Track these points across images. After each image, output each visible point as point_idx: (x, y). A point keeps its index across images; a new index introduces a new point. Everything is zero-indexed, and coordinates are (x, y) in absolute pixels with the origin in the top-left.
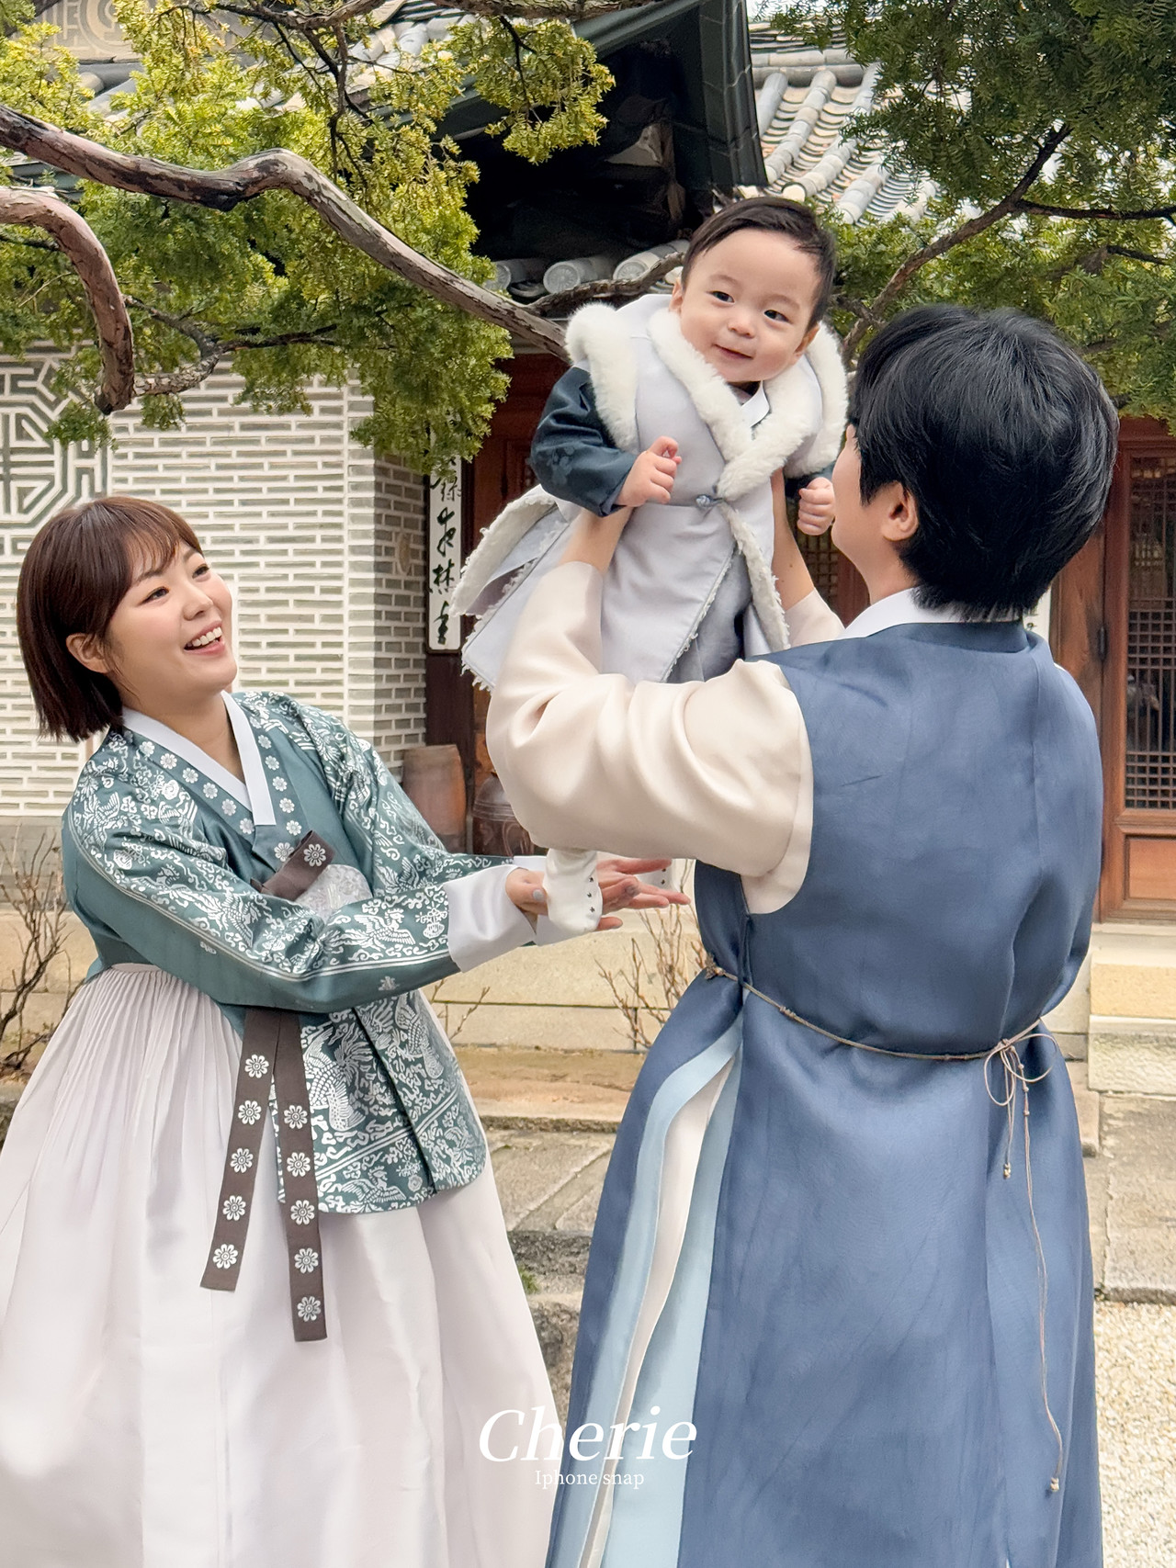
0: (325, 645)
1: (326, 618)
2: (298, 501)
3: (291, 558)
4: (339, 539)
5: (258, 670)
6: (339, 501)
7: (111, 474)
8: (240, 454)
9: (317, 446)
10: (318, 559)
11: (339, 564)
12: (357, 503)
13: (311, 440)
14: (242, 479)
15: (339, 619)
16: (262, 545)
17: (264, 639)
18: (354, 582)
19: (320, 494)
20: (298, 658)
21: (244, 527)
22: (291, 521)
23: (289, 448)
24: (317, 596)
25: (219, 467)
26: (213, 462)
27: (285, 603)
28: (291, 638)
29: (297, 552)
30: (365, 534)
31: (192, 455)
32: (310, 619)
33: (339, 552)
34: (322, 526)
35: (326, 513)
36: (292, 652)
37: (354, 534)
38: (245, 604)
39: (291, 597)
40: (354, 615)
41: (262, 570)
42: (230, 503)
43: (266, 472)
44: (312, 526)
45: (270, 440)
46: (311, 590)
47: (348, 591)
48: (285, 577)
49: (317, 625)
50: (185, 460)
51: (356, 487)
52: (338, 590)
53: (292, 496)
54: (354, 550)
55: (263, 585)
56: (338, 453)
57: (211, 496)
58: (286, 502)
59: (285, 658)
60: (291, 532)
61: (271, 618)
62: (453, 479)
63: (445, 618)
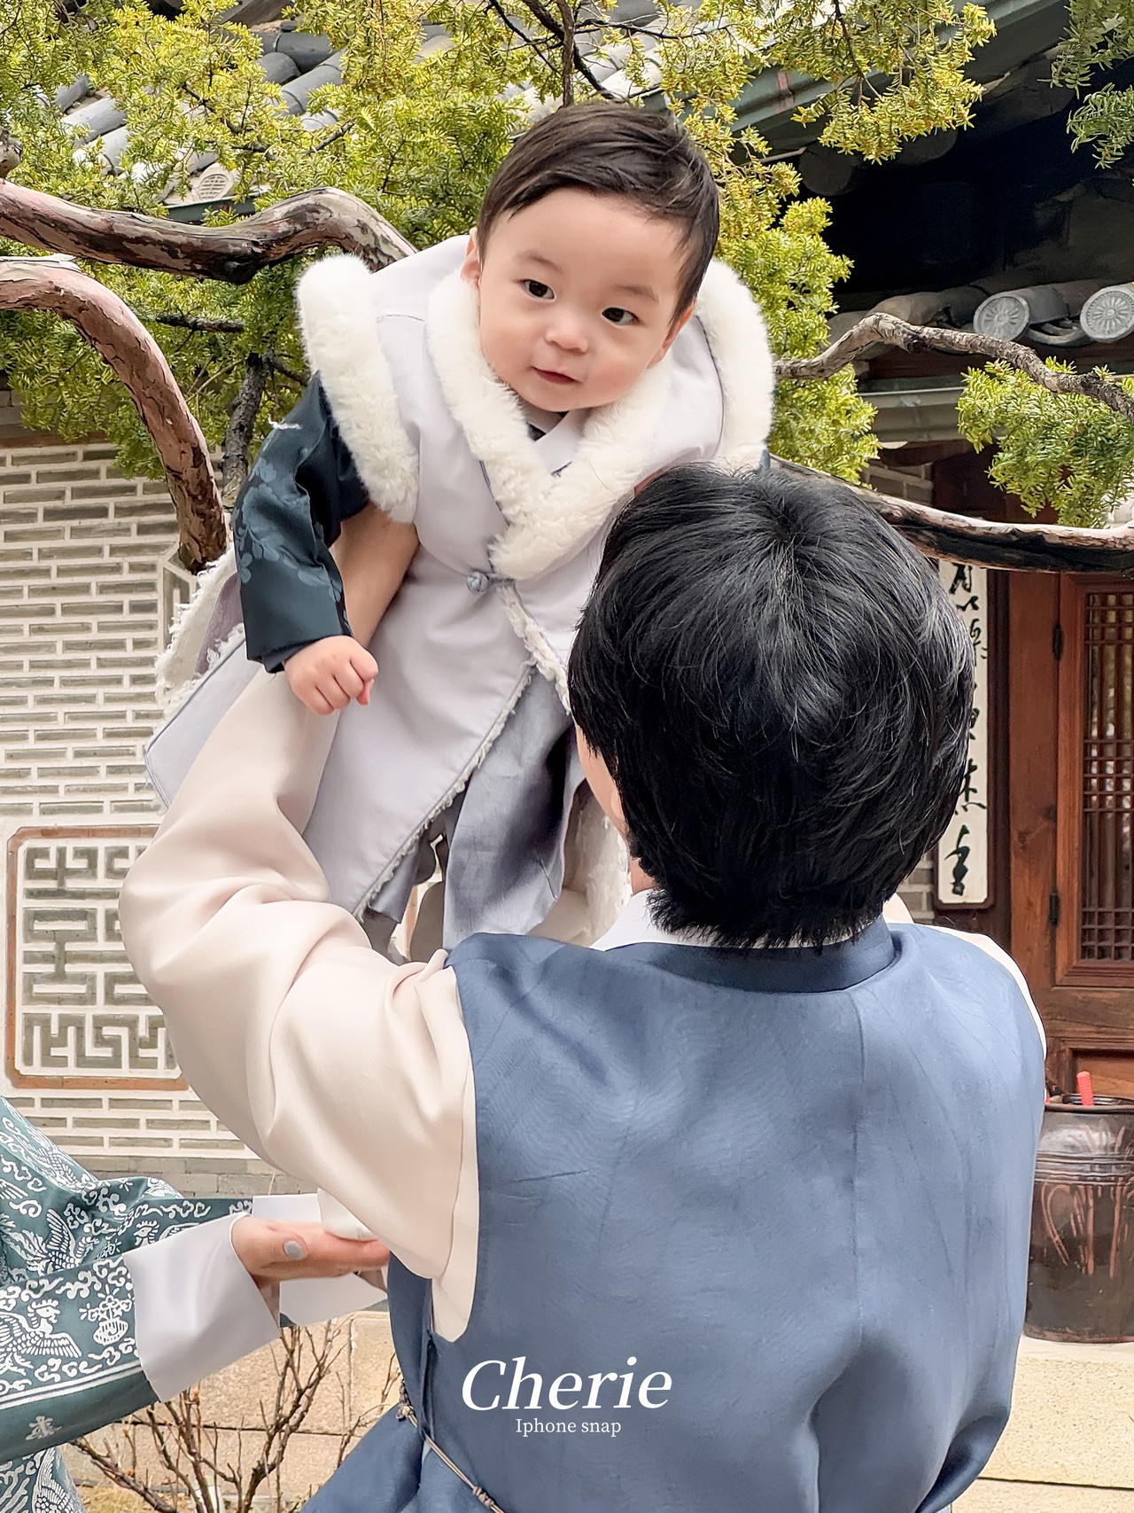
62: (975, 631)
63: (963, 852)
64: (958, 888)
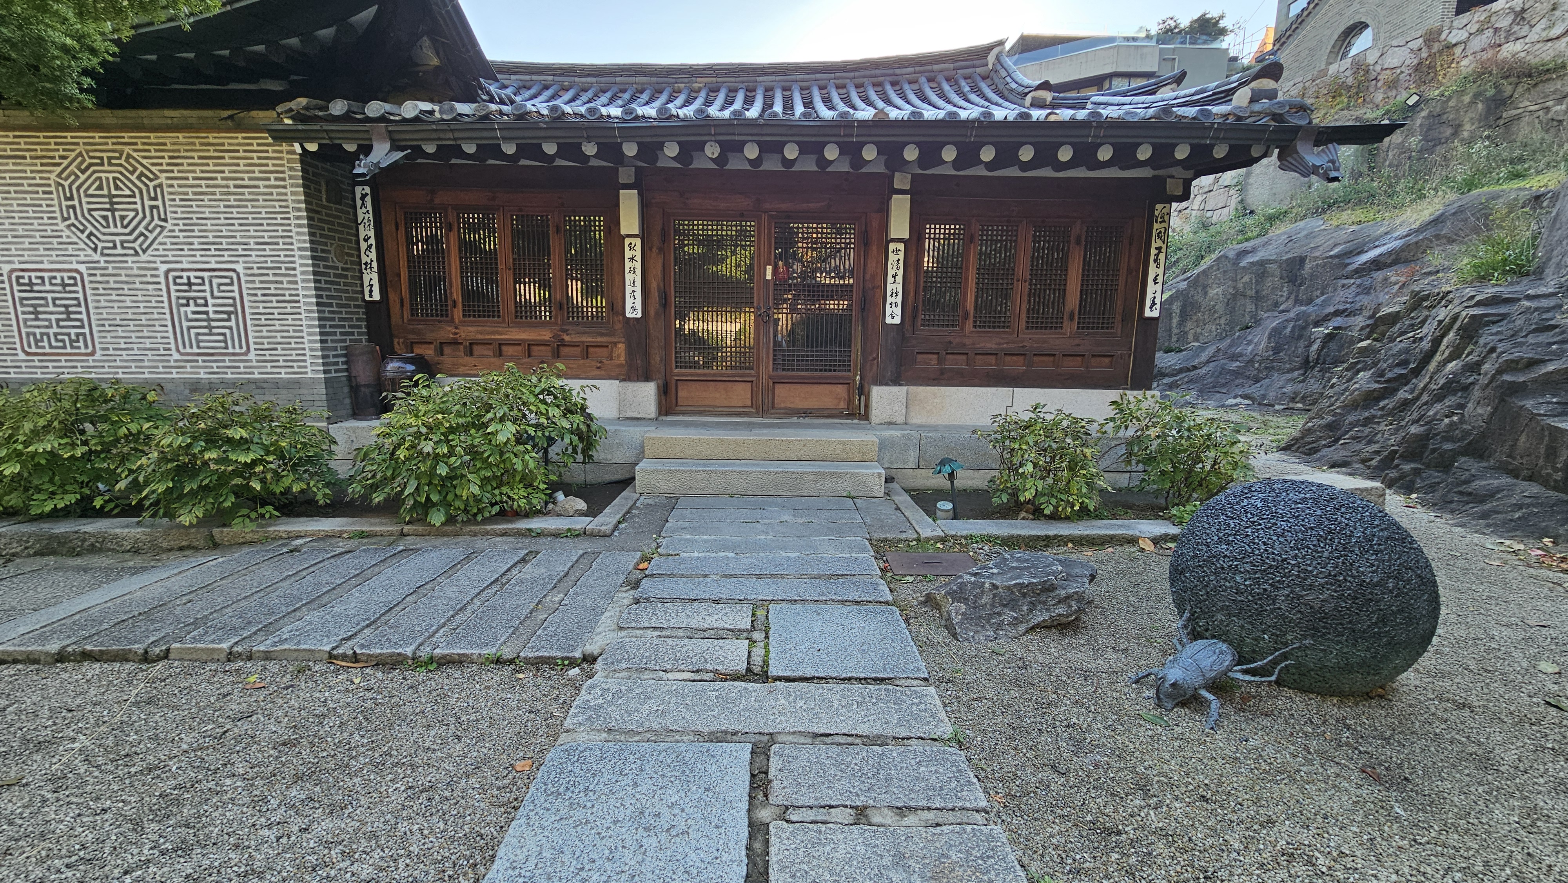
0: (290, 295)
1: (290, 282)
2: (268, 224)
3: (268, 253)
4: (292, 244)
5: (258, 307)
6: (290, 225)
7: (168, 209)
8: (235, 200)
9: (275, 197)
10: (282, 253)
11: (293, 256)
12: (299, 226)
13: (272, 194)
14: (238, 213)
15: (296, 283)
16: (252, 246)
17: (259, 292)
18: (302, 265)
19: (279, 221)
20: (278, 302)
21: (242, 237)
22: (266, 234)
23: (260, 198)
24: (283, 271)
25: (225, 207)
26: (221, 204)
27: (268, 275)
28: (273, 292)
29: (271, 250)
30: (304, 241)
31: (210, 200)
32: (281, 283)
33: (293, 250)
34: (282, 237)
35: (283, 231)
36: (274, 299)
37: (299, 241)
38: (246, 275)
39: (270, 272)
40: (303, 281)
41: (254, 258)
42: (233, 225)
43: (250, 209)
44: (278, 237)
45: (249, 193)
46: (280, 268)
47: (299, 269)
48: (266, 262)
49: (285, 286)
50: (207, 203)
51: (298, 218)
52: (294, 269)
53: (265, 222)
54: (300, 249)
55: (255, 266)
56: (286, 201)
57: (223, 221)
58: (262, 225)
59: (271, 302)
60: (267, 240)
61: (262, 282)
62: (369, 221)
63: (371, 286)
64: (371, 296)
